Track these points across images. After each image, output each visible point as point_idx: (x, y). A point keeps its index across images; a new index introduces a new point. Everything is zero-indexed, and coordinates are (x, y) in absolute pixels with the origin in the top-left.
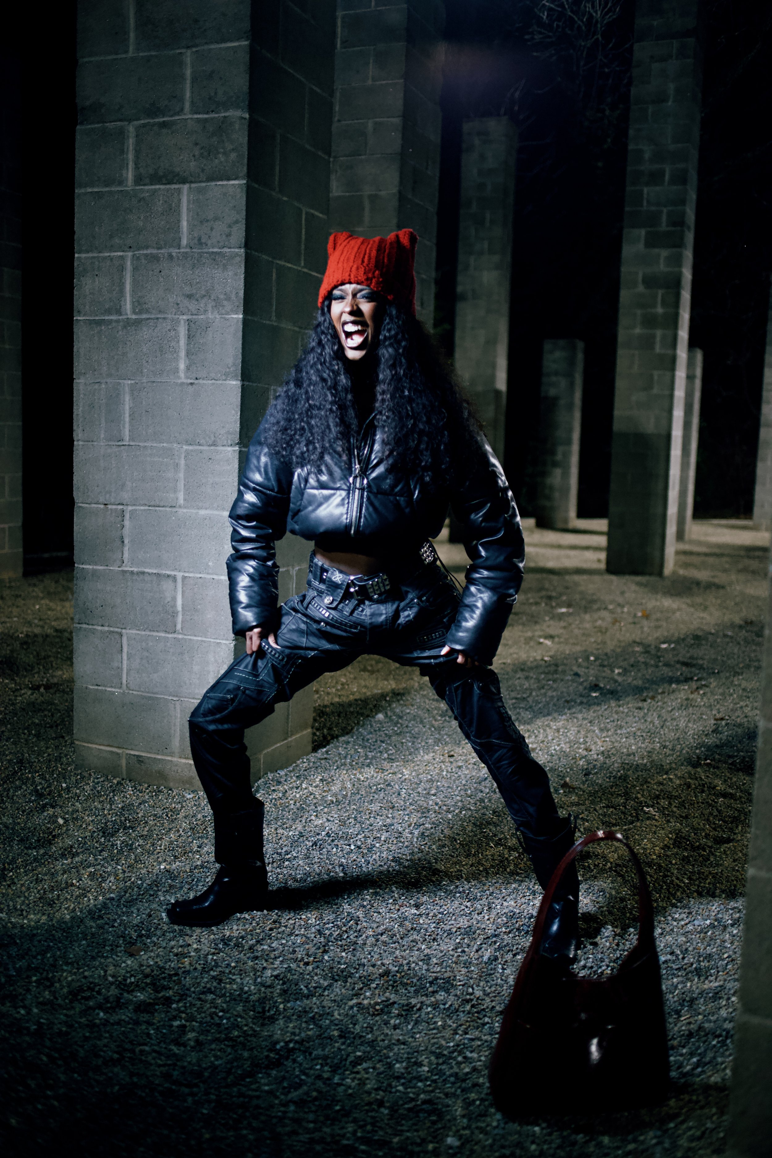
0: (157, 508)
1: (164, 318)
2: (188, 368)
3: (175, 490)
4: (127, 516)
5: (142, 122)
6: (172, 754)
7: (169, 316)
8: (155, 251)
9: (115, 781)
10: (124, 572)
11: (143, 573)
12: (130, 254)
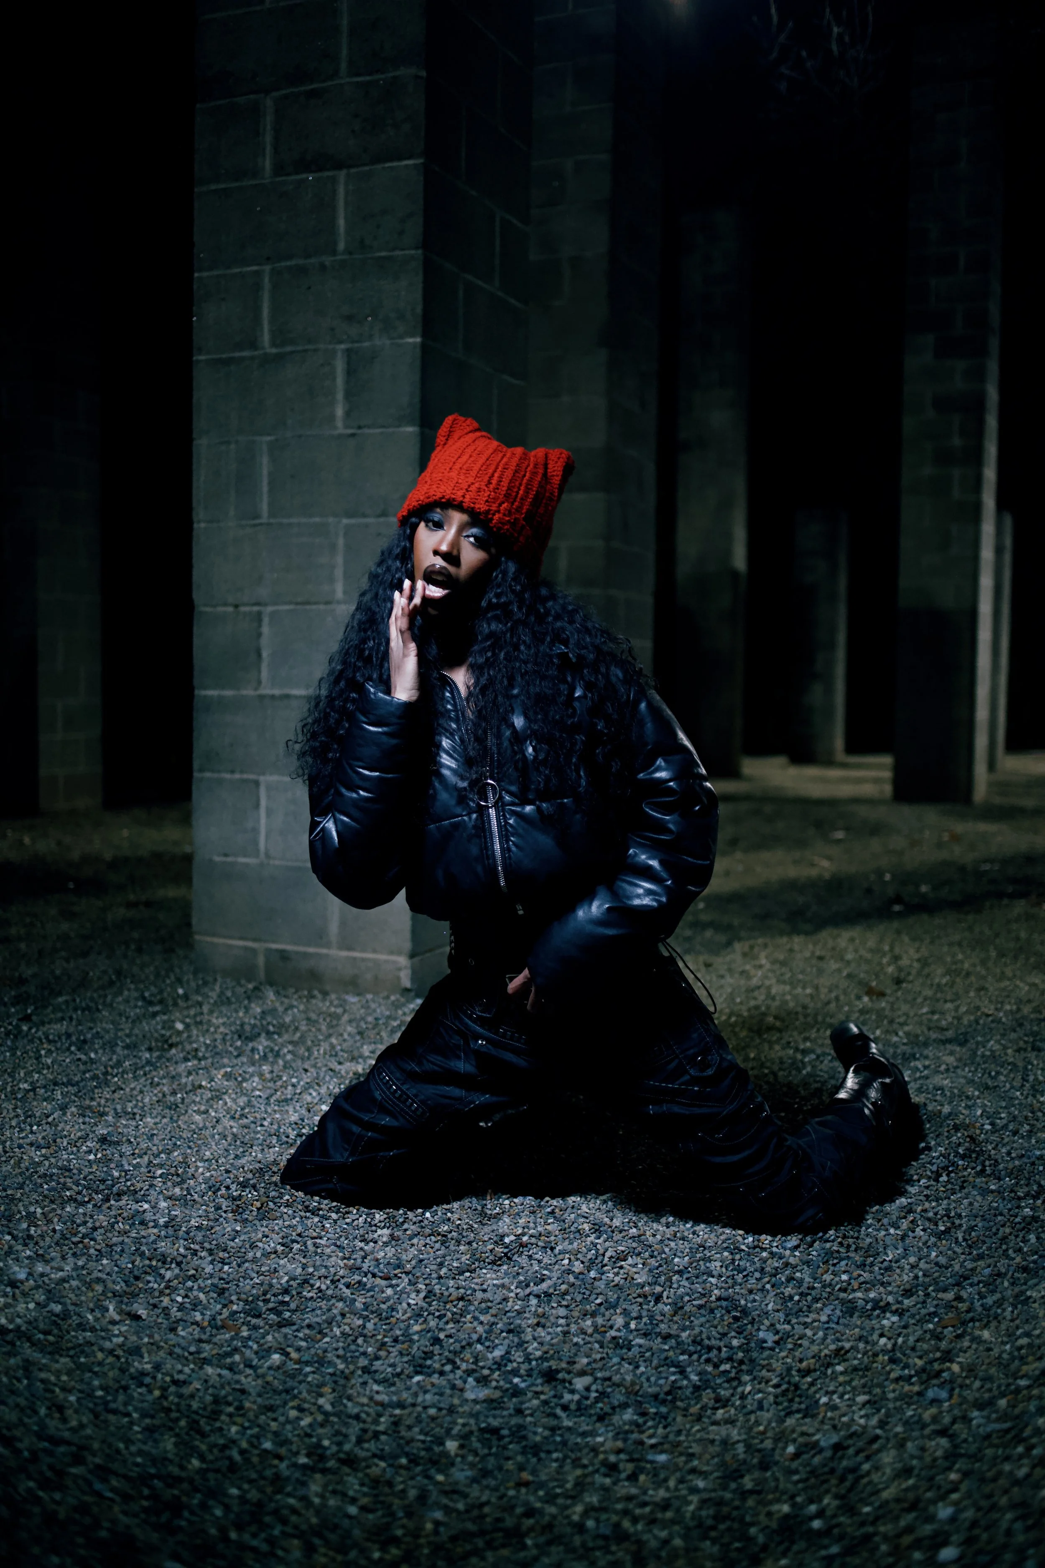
0: (308, 607)
1: (315, 350)
2: (348, 414)
3: (331, 580)
4: (266, 620)
5: (284, 92)
6: (328, 945)
7: (321, 346)
8: (301, 262)
9: (250, 986)
10: (262, 697)
11: (287, 696)
12: (267, 268)
